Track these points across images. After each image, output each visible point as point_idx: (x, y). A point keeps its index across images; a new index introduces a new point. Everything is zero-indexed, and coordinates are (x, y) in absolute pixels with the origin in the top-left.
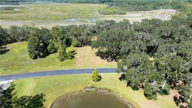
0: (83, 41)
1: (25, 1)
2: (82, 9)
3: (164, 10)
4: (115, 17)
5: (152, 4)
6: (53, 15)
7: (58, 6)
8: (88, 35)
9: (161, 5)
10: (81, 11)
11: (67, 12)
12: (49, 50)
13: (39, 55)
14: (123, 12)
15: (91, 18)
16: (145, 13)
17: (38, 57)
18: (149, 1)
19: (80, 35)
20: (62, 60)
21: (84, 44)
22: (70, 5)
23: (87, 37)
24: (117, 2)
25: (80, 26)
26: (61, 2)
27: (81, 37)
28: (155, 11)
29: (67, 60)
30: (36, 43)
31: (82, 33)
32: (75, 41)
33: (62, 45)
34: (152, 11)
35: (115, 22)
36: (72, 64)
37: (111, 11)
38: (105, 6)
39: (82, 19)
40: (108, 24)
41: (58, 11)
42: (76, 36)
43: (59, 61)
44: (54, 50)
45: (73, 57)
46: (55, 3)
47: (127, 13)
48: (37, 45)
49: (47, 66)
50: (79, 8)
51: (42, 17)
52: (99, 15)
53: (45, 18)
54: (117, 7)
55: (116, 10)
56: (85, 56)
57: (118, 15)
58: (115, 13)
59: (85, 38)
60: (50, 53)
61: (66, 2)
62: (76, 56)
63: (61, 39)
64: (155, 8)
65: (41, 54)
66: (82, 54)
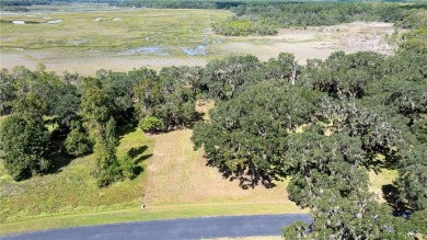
0: (169, 115)
1: (45, 4)
2: (173, 20)
3: (364, 25)
4: (252, 40)
5: (336, 11)
6: (105, 38)
7: (118, 14)
8: (185, 98)
9: (356, 12)
10: (173, 25)
11: (140, 29)
12: (69, 147)
13: (38, 167)
14: (270, 28)
15: (194, 45)
16: (321, 31)
17: (34, 172)
18: (327, 3)
19: (162, 101)
20: (106, 183)
21: (174, 124)
22: (146, 12)
23: (180, 105)
24: (255, 5)
25: (164, 70)
26: (128, 5)
27: (164, 107)
28: (343, 26)
29: (118, 184)
30: (26, 134)
31: (166, 96)
32: (147, 118)
33: (104, 137)
34: (338, 27)
35: (256, 60)
36: (132, 198)
37: (241, 26)
38: (227, 14)
39: (172, 48)
40: (240, 65)
41: (118, 26)
42: (149, 102)
43: (95, 187)
44: (84, 146)
45: (138, 171)
46: (114, 8)
47: (280, 31)
48: (29, 140)
49: (54, 208)
50: (168, 19)
51: (76, 43)
52: (214, 36)
53: (83, 46)
54: (256, 17)
55: (255, 26)
56: (173, 167)
57: (261, 38)
58: (251, 32)
59: (175, 109)
61: (139, 6)
62: (150, 166)
63: (99, 120)
64: (343, 20)
65: (43, 163)
66: (167, 160)
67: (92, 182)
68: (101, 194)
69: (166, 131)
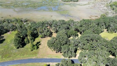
13: (20, 47)
19: (43, 32)
21: (46, 36)
29: (34, 50)
32: (40, 35)
36: (36, 54)
42: (40, 32)
44: (28, 42)
49: (23, 55)
58: (71, 1)
60: (26, 44)
62: (40, 47)
65: (21, 46)
66: (43, 45)
67: (30, 50)
68: (31, 52)
69: (44, 38)
